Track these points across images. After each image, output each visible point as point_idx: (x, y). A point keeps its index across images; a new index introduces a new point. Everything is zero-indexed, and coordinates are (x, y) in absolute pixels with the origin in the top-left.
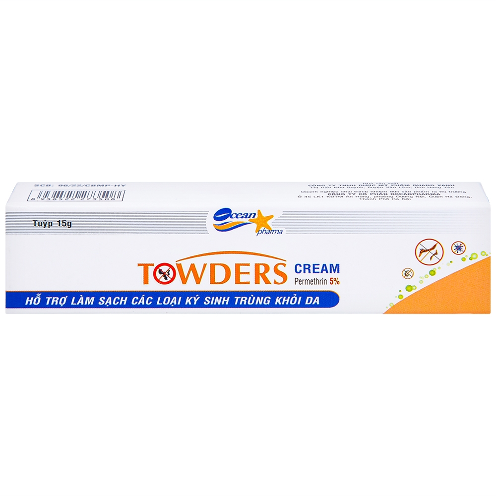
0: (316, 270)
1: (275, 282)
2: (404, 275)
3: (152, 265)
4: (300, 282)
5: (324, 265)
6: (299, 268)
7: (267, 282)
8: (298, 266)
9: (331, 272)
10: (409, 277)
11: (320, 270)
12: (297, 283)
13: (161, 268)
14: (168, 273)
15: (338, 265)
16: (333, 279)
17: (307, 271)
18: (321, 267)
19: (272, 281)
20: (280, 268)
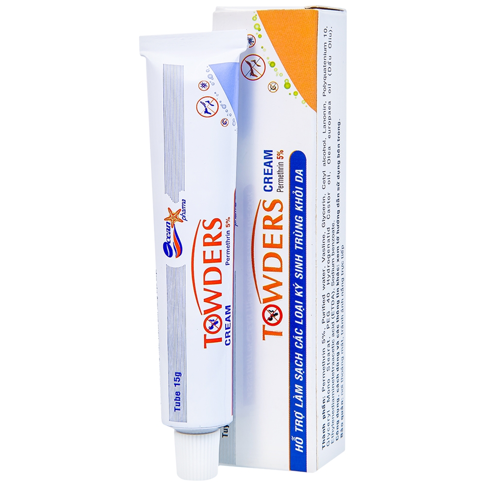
0: (270, 172)
1: (281, 211)
2: (275, 90)
3: (264, 326)
4: (281, 187)
5: (265, 164)
6: (268, 188)
7: (280, 218)
8: (266, 188)
9: (272, 158)
10: (276, 86)
11: (270, 169)
12: (282, 190)
13: (267, 319)
14: (271, 312)
15: (265, 152)
16: (279, 157)
17: (270, 180)
18: (267, 168)
19: (280, 214)
20: (267, 205)
